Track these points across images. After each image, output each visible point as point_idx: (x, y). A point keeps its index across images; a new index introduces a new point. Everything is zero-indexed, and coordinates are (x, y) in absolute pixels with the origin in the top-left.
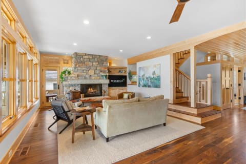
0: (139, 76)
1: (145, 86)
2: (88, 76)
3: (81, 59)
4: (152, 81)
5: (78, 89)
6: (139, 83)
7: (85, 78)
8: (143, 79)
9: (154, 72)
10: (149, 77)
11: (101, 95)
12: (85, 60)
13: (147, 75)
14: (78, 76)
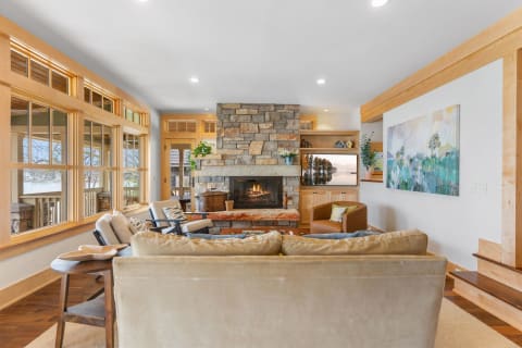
0: (389, 155)
1: (404, 186)
2: (247, 158)
3: (232, 118)
4: (429, 169)
5: (224, 188)
6: (389, 177)
7: (241, 162)
8: (401, 164)
9: (436, 137)
10: (419, 156)
11: (280, 206)
12: (241, 119)
13: (411, 152)
14: (224, 157)
